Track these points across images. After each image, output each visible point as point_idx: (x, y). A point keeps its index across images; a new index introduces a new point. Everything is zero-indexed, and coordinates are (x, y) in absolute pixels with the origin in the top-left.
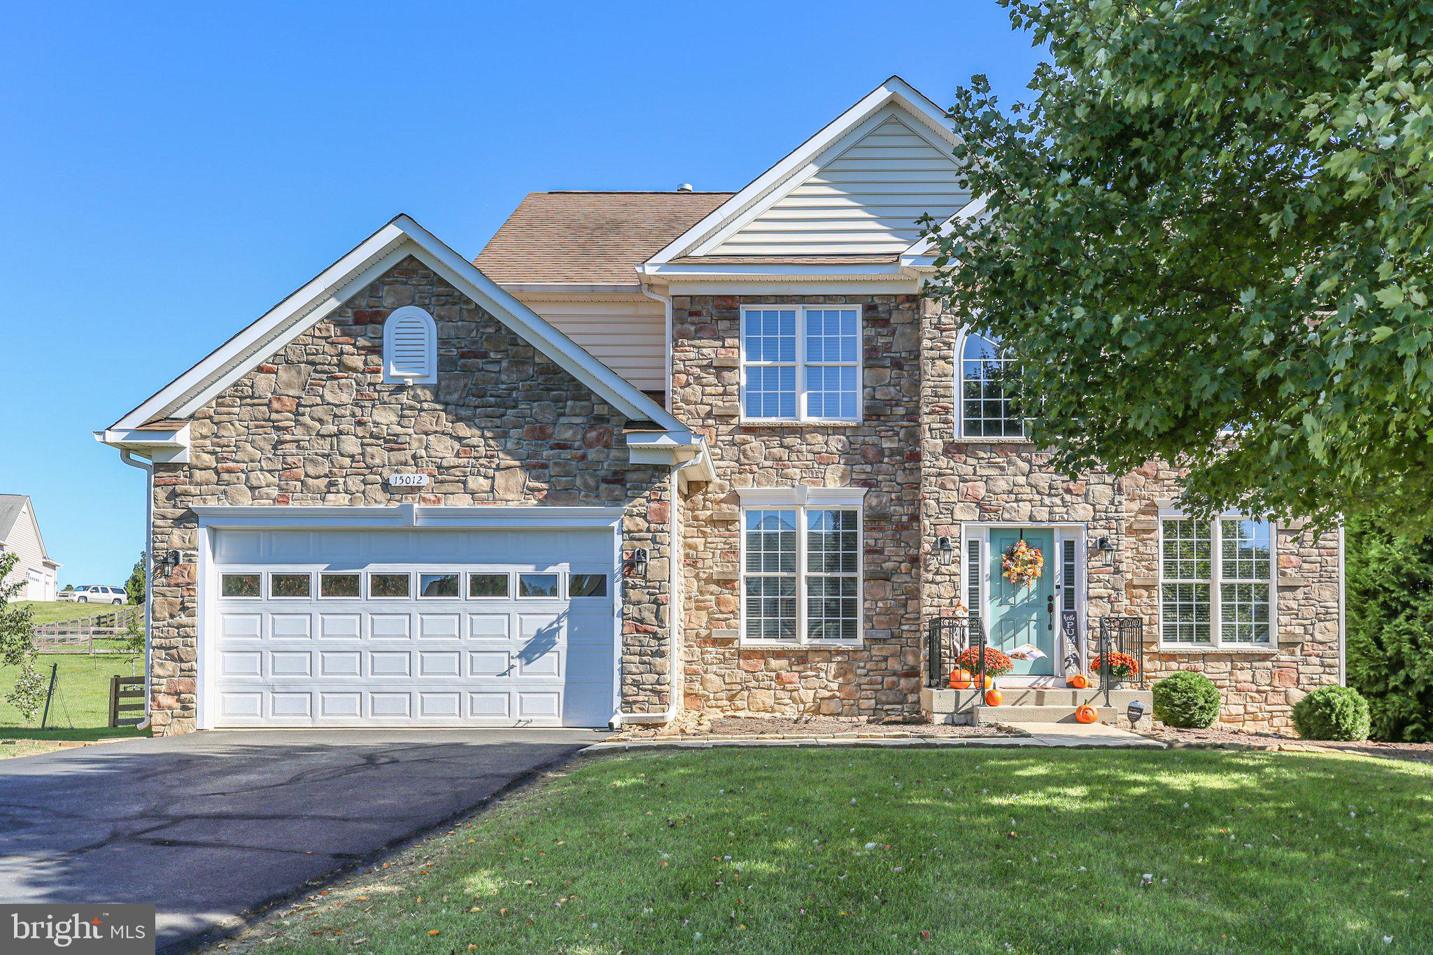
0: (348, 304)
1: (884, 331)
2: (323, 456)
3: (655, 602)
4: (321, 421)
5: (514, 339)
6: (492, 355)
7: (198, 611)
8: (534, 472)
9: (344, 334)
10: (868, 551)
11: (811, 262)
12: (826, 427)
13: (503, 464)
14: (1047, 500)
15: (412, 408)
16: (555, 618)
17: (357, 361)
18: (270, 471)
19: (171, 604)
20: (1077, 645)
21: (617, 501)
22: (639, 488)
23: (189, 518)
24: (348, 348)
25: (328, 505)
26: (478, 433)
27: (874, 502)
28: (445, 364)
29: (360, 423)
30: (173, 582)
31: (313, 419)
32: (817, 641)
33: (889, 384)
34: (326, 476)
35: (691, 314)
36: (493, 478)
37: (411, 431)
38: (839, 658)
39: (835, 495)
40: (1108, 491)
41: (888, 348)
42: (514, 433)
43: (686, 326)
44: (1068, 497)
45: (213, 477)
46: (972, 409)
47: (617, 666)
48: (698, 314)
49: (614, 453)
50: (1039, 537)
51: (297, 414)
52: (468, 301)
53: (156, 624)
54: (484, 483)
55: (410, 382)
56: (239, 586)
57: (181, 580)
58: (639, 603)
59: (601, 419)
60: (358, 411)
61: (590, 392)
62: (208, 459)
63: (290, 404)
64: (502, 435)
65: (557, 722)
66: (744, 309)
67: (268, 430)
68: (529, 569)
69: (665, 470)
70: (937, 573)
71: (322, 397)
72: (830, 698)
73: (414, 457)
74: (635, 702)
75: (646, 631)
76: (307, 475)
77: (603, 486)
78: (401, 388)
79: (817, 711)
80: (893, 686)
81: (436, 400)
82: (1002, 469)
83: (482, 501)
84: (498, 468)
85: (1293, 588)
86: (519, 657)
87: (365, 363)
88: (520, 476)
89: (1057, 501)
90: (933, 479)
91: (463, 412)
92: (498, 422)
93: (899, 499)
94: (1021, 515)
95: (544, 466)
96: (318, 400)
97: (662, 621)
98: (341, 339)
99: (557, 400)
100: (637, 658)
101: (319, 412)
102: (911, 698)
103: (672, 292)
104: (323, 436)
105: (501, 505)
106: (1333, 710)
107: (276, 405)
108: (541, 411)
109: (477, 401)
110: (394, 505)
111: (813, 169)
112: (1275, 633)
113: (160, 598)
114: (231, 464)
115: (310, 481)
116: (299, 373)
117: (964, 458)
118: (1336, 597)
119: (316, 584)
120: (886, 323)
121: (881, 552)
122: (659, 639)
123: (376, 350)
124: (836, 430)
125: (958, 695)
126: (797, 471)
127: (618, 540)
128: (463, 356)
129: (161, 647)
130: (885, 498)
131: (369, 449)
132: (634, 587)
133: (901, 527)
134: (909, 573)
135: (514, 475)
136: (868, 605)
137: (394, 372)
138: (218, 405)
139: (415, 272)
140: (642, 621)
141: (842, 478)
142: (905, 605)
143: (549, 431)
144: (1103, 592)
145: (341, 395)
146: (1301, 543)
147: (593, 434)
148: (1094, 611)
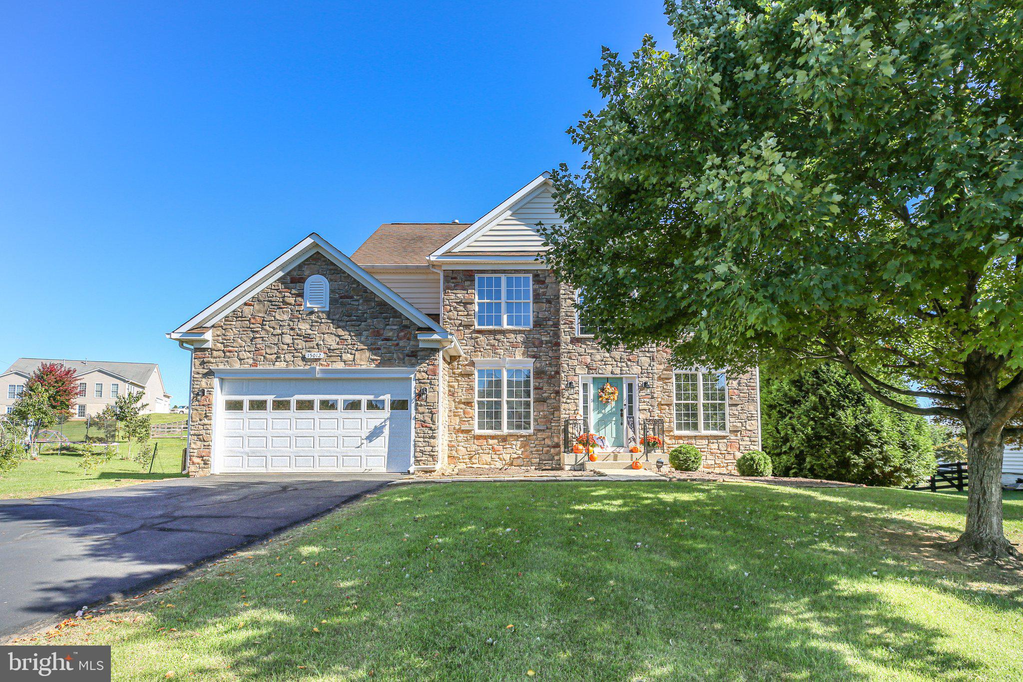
0: (288, 274)
1: (543, 286)
2: (274, 344)
3: (431, 413)
4: (274, 328)
5: (365, 290)
6: (355, 297)
7: (213, 418)
8: (374, 352)
9: (285, 288)
10: (536, 388)
11: (509, 254)
12: (515, 331)
13: (359, 348)
14: (619, 364)
15: (317, 322)
16: (383, 420)
17: (292, 300)
18: (249, 352)
19: (200, 414)
20: (634, 432)
21: (413, 365)
22: (424, 359)
23: (210, 374)
24: (287, 294)
25: (276, 367)
26: (348, 333)
27: (538, 365)
28: (332, 301)
29: (292, 329)
30: (201, 404)
31: (270, 327)
32: (511, 431)
33: (545, 311)
34: (275, 354)
35: (452, 278)
36: (355, 355)
37: (316, 332)
38: (522, 439)
39: (519, 362)
40: (648, 360)
41: (544, 294)
42: (365, 333)
43: (450, 284)
44: (629, 363)
45: (221, 354)
46: (583, 322)
47: (412, 443)
48: (455, 278)
49: (412, 343)
50: (616, 382)
51: (263, 325)
52: (344, 272)
53: (193, 424)
54: (350, 357)
55: (316, 310)
56: (234, 406)
57: (205, 403)
58: (423, 413)
59: (406, 327)
60: (291, 323)
61: (401, 314)
62: (220, 346)
63: (259, 320)
64: (359, 334)
65: (383, 470)
66: (477, 276)
67: (249, 332)
68: (371, 397)
69: (436, 350)
70: (568, 399)
71: (274, 317)
72: (519, 458)
73: (317, 345)
74: (421, 460)
75: (426, 427)
76: (266, 353)
77: (407, 358)
78: (312, 313)
79: (511, 464)
80: (548, 452)
81: (328, 318)
82: (598, 350)
83: (349, 365)
84: (357, 350)
85: (736, 405)
86: (366, 439)
87: (295, 301)
88: (367, 354)
89: (624, 364)
90: (566, 354)
91: (341, 324)
92: (357, 328)
93: (550, 364)
94: (607, 372)
96: (273, 318)
97: (434, 422)
98: (284, 290)
99: (385, 318)
100: (422, 440)
101: (273, 324)
102: (556, 458)
103: (444, 268)
104: (275, 335)
105: (359, 367)
106: (754, 462)
107: (253, 321)
108: (378, 323)
109: (347, 319)
110: (307, 367)
111: (509, 213)
112: (728, 426)
113: (196, 412)
114: (230, 348)
115: (268, 356)
116: (264, 306)
117: (580, 344)
118: (755, 409)
119: (270, 405)
120: (543, 282)
121: (541, 389)
122: (433, 430)
123: (301, 295)
124: (520, 332)
125: (576, 456)
126: (502, 351)
127: (413, 383)
128: (341, 298)
129: (194, 435)
130: (543, 364)
131: (296, 341)
132: (421, 405)
133: (551, 377)
134: (555, 399)
135: (365, 353)
136: (535, 414)
137: (308, 305)
138: (226, 320)
139: (319, 259)
140: (424, 422)
141: (523, 354)
142: (553, 414)
143: (382, 332)
144: (646, 407)
145: (283, 316)
146: (739, 384)
147: (402, 334)
148: (642, 416)
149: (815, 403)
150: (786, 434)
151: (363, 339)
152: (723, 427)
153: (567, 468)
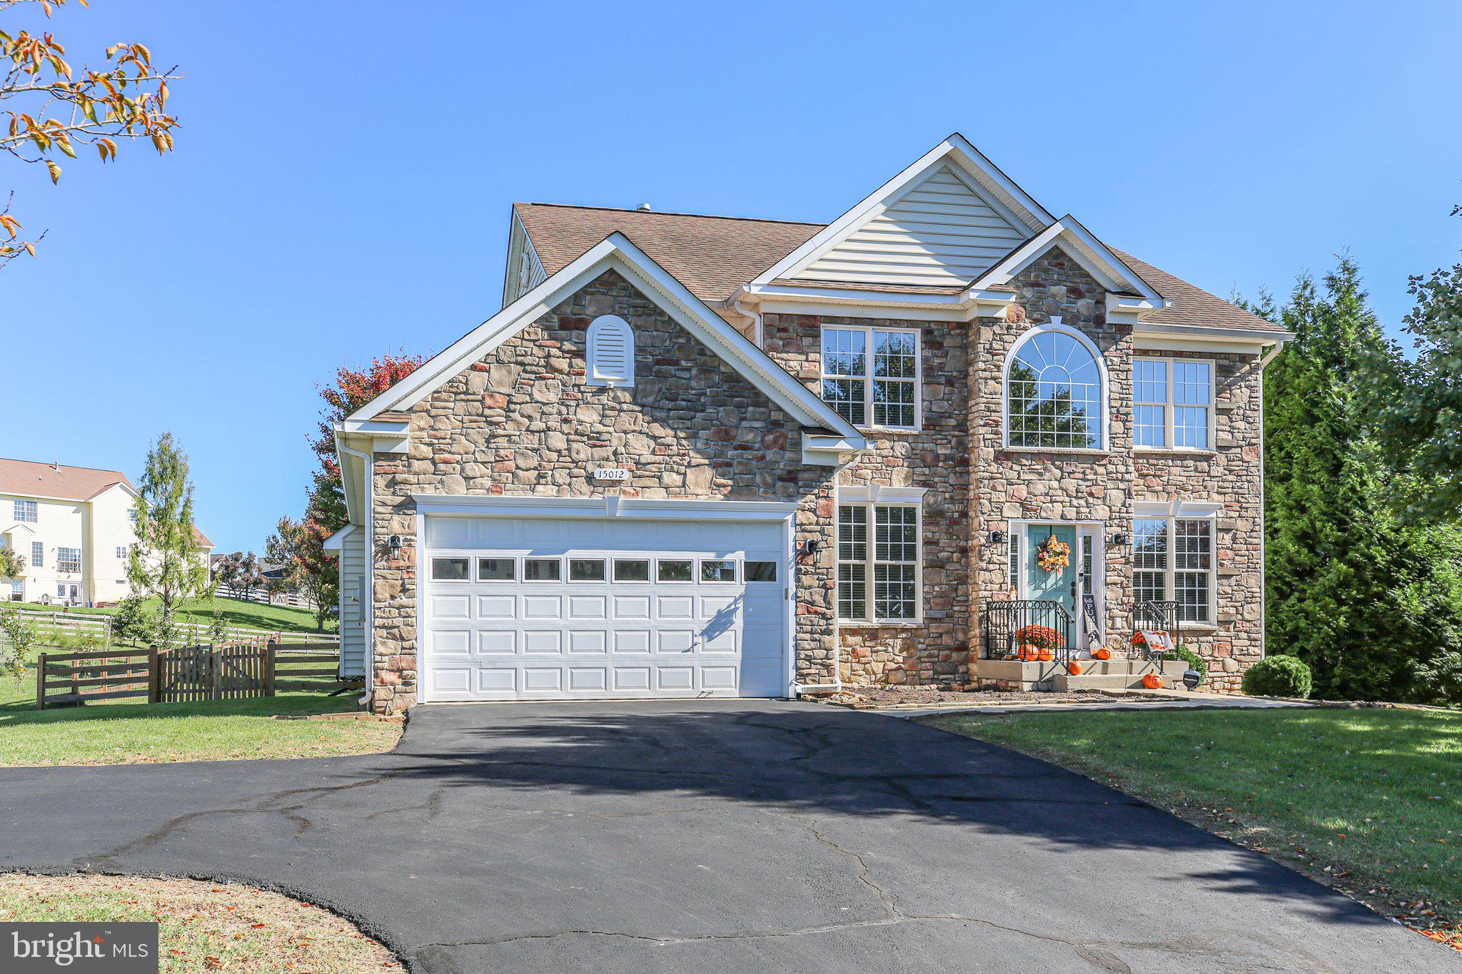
0: (554, 311)
1: (939, 353)
2: (532, 450)
3: (824, 586)
4: (530, 418)
5: (702, 350)
6: (683, 363)
7: (418, 593)
8: (720, 470)
9: (551, 338)
10: (927, 542)
11: (884, 289)
12: (892, 434)
13: (694, 462)
14: (1075, 502)
15: (613, 409)
16: (732, 600)
17: (563, 364)
18: (483, 463)
19: (392, 586)
20: (1096, 623)
21: (790, 497)
22: (810, 486)
23: (408, 505)
24: (554, 351)
25: (537, 496)
26: (672, 433)
27: (931, 500)
28: (641, 370)
29: (566, 421)
30: (394, 564)
31: (523, 415)
32: (883, 621)
33: (943, 399)
34: (535, 469)
35: (780, 330)
36: (685, 474)
37: (611, 429)
38: (904, 635)
39: (899, 493)
40: (1121, 495)
41: (941, 367)
42: (703, 434)
43: (775, 340)
44: (1091, 500)
45: (428, 466)
46: (1015, 424)
47: (792, 643)
48: (785, 330)
49: (788, 455)
50: (1067, 532)
51: (508, 410)
52: (662, 313)
53: (377, 605)
54: (678, 479)
55: (612, 384)
56: (448, 569)
57: (401, 563)
58: (810, 587)
59: (777, 424)
60: (564, 410)
61: (768, 400)
62: (426, 451)
63: (502, 401)
64: (693, 436)
65: (732, 692)
66: (824, 327)
67: (482, 424)
68: (711, 557)
69: (829, 470)
70: (989, 563)
71: (531, 395)
72: (899, 668)
73: (615, 453)
74: (808, 675)
75: (816, 613)
76: (518, 467)
77: (779, 484)
78: (603, 390)
79: (887, 682)
80: (948, 657)
81: (634, 402)
82: (1041, 474)
83: (676, 494)
84: (689, 465)
85: (1229, 577)
86: (702, 634)
87: (570, 366)
88: (708, 473)
89: (1082, 502)
90: (986, 482)
91: (658, 414)
92: (688, 423)
93: (951, 498)
94: (1053, 514)
95: (729, 465)
96: (528, 399)
97: (829, 603)
98: (548, 343)
99: (739, 406)
100: (808, 636)
101: (528, 409)
102: (961, 669)
103: (763, 309)
104: (532, 432)
105: (692, 499)
107: (489, 401)
108: (725, 415)
109: (671, 405)
110: (598, 497)
111: (883, 208)
112: (1214, 613)
113: (381, 581)
114: (447, 456)
115: (520, 473)
116: (509, 372)
117: (1010, 464)
118: (1256, 583)
119: (520, 569)
120: (940, 346)
121: (936, 543)
122: (827, 619)
123: (580, 354)
124: (902, 437)
125: (1042, 666)
126: (869, 472)
127: (791, 532)
128: (658, 362)
129: (383, 627)
130: (940, 498)
131: (574, 445)
132: (806, 573)
133: (953, 522)
134: (959, 562)
135: (703, 472)
136: (927, 589)
137: (596, 375)
138: (434, 399)
139: (613, 284)
140: (812, 603)
141: (906, 478)
142: (956, 590)
143: (733, 433)
144: (1118, 579)
145: (548, 394)
146: (1234, 539)
147: (770, 438)
148: (1110, 595)
149: (1346, 576)
150: (1297, 628)
151: (699, 445)
152: (1203, 615)
153: (1027, 687)
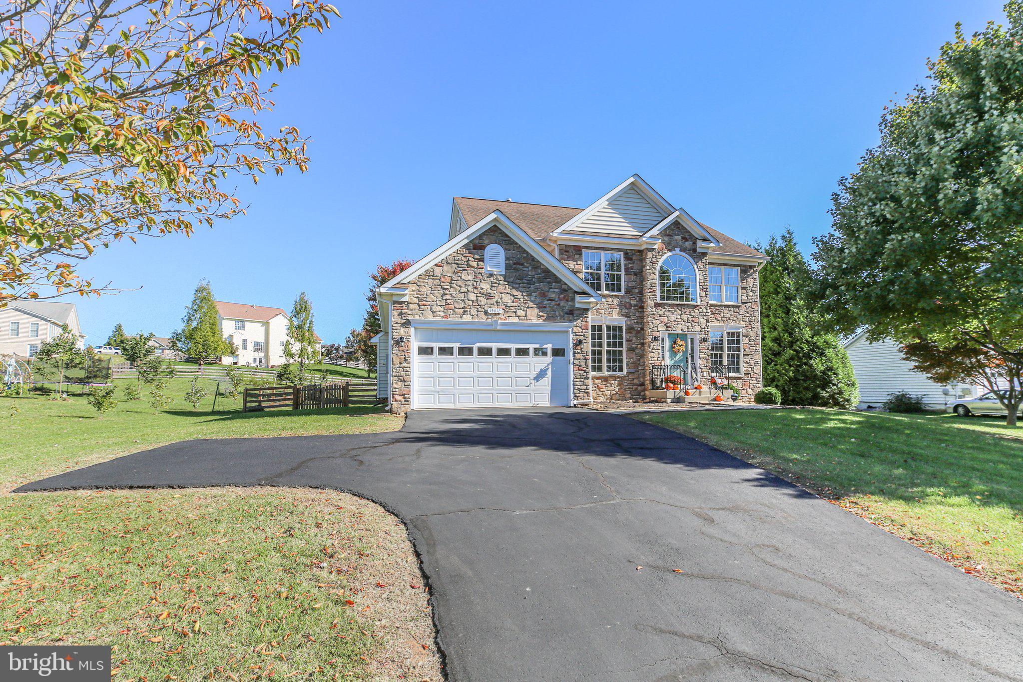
0: (470, 242)
1: (631, 262)
2: (461, 300)
3: (585, 359)
4: (460, 287)
5: (533, 259)
6: (525, 264)
7: (411, 361)
8: (541, 309)
9: (469, 253)
10: (627, 340)
11: (608, 236)
12: (612, 295)
13: (530, 306)
14: (687, 324)
15: (496, 283)
16: (546, 364)
17: (474, 264)
18: (440, 306)
19: (400, 358)
20: (696, 374)
21: (571, 321)
22: (579, 317)
23: (407, 323)
24: (470, 259)
25: (463, 320)
26: (521, 293)
27: (629, 323)
28: (508, 267)
29: (476, 288)
30: (401, 349)
31: (457, 285)
32: (610, 373)
33: (633, 281)
34: (463, 308)
35: (566, 251)
36: (526, 311)
37: (495, 292)
38: (617, 379)
39: (615, 320)
41: (632, 268)
42: (534, 294)
43: (564, 256)
44: (693, 323)
45: (416, 307)
46: (662, 292)
47: (572, 383)
48: (568, 252)
49: (570, 303)
50: (684, 337)
51: (451, 283)
52: (516, 243)
53: (394, 366)
54: (523, 313)
55: (495, 273)
56: (425, 351)
57: (404, 348)
58: (579, 359)
59: (565, 290)
60: (475, 283)
61: (561, 280)
62: (416, 300)
63: (448, 279)
64: (529, 295)
65: (546, 404)
66: (584, 251)
67: (440, 289)
68: (537, 346)
69: (587, 310)
70: (652, 349)
71: (461, 277)
72: (616, 393)
73: (497, 302)
74: (579, 396)
75: (582, 370)
76: (455, 308)
77: (566, 315)
78: (491, 275)
79: (611, 399)
80: (637, 389)
81: (505, 281)
82: (673, 313)
83: (522, 320)
84: (528, 307)
85: (748, 355)
86: (534, 379)
87: (478, 265)
88: (536, 311)
89: (690, 324)
90: (651, 316)
91: (515, 286)
92: (528, 290)
93: (637, 322)
94: (678, 329)
95: (545, 307)
96: (459, 278)
97: (587, 366)
98: (468, 255)
99: (549, 283)
100: (578, 380)
101: (459, 283)
102: (642, 394)
103: (559, 243)
104: (461, 292)
105: (529, 322)
107: (443, 280)
108: (543, 286)
109: (520, 282)
110: (489, 320)
111: (609, 203)
112: (742, 370)
113: (395, 356)
114: (424, 302)
115: (456, 310)
116: (452, 267)
117: (660, 308)
118: (758, 358)
119: (456, 351)
120: (631, 259)
121: (631, 341)
122: (587, 373)
123: (482, 260)
124: (616, 297)
125: (675, 392)
126: (603, 311)
127: (571, 335)
128: (515, 264)
129: (396, 376)
130: (634, 320)
131: (479, 298)
132: (578, 353)
133: (638, 332)
134: (640, 349)
135: (534, 310)
136: (627, 360)
137: (489, 269)
138: (419, 278)
139: (496, 231)
140: (580, 366)
141: (618, 314)
142: (640, 360)
143: (546, 294)
144: (704, 356)
145: (468, 276)
146: (749, 340)
147: (562, 296)
148: (701, 362)
149: (793, 355)
150: (774, 376)
151: (532, 299)
152: (738, 371)
153: (669, 401)
